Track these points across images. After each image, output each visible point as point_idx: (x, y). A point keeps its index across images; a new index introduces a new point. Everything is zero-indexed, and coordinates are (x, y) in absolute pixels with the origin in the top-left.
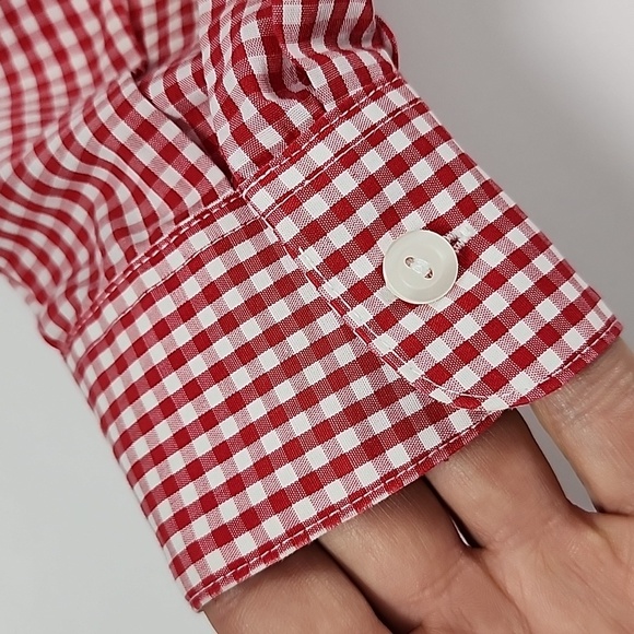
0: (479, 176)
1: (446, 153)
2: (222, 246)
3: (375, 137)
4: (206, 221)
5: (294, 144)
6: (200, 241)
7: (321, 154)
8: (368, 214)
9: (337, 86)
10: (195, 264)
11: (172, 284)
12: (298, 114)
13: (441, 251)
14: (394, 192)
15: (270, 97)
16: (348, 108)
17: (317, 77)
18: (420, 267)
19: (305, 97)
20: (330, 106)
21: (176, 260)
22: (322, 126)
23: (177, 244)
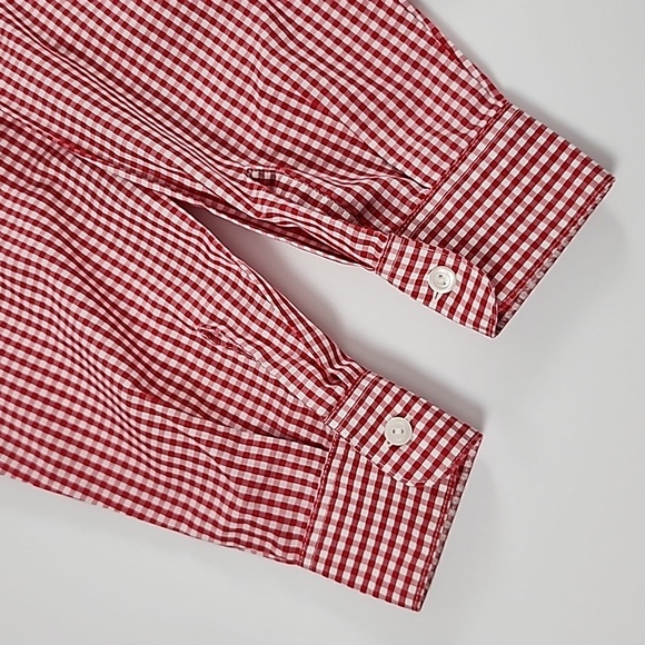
0: (409, 395)
1: (395, 390)
2: (340, 472)
3: (368, 392)
4: (328, 469)
5: (340, 402)
6: (332, 476)
7: (351, 403)
8: (372, 420)
9: (349, 377)
10: (337, 484)
11: (335, 495)
12: (339, 390)
13: (405, 422)
14: (380, 410)
15: (327, 386)
16: (355, 384)
17: (342, 377)
18: (398, 431)
19: (340, 383)
20: (349, 385)
21: (330, 488)
22: (348, 393)
23: (326, 482)
